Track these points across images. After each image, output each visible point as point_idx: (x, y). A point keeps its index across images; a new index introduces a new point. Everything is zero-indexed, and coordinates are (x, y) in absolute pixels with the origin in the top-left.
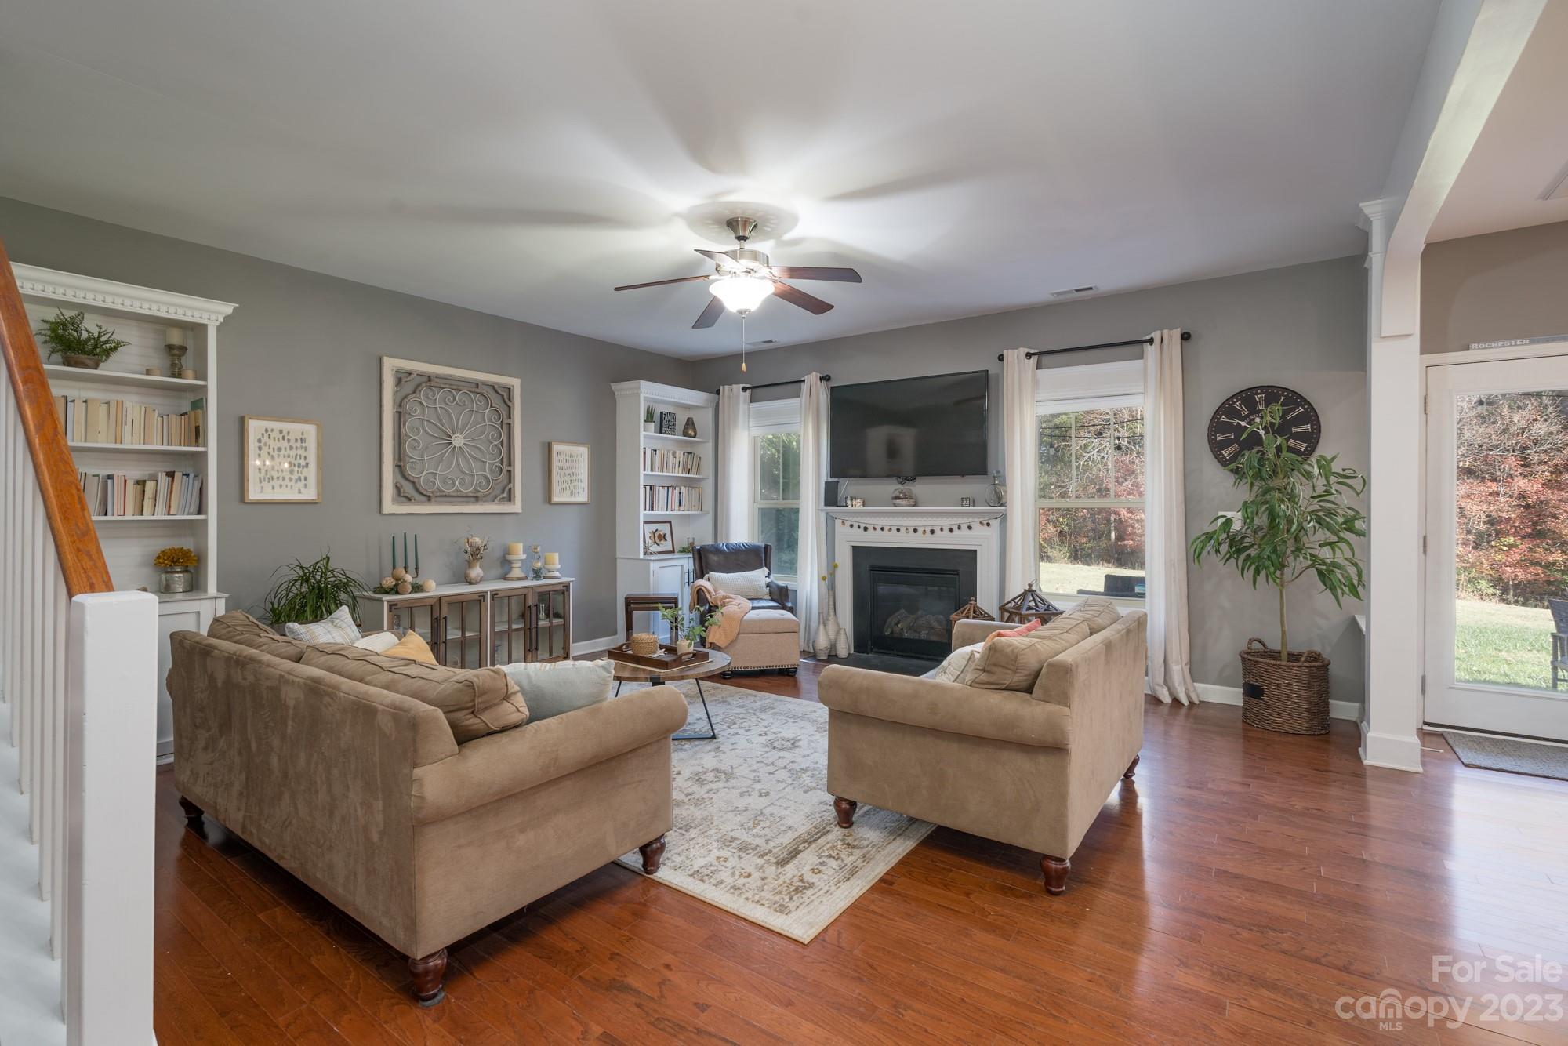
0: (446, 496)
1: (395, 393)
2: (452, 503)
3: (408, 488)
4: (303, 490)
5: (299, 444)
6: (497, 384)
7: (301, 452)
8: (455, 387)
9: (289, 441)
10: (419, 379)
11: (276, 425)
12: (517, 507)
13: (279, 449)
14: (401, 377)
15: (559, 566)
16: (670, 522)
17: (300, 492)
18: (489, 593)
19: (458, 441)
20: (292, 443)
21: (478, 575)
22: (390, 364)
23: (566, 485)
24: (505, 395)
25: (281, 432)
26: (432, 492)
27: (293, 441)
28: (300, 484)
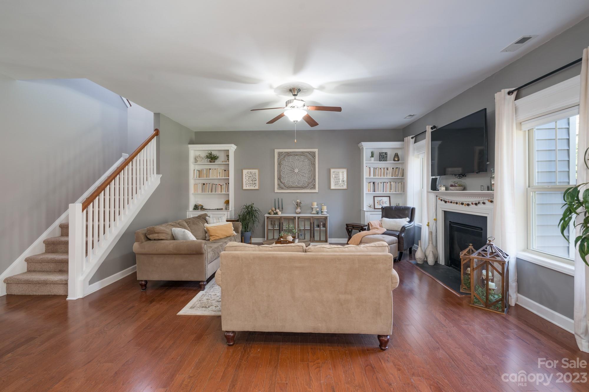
0: (293, 187)
1: (278, 159)
2: (294, 189)
3: (282, 185)
4: (255, 186)
5: (254, 175)
6: (310, 152)
7: (255, 177)
8: (295, 155)
9: (252, 174)
10: (285, 154)
11: (249, 171)
12: (316, 191)
13: (250, 177)
14: (280, 154)
15: (326, 211)
16: (389, 197)
17: (254, 187)
18: (297, 217)
19: (296, 171)
20: (253, 175)
21: (298, 211)
22: (277, 151)
23: (337, 183)
24: (313, 154)
25: (250, 172)
26: (288, 186)
27: (253, 174)
28: (255, 185)
